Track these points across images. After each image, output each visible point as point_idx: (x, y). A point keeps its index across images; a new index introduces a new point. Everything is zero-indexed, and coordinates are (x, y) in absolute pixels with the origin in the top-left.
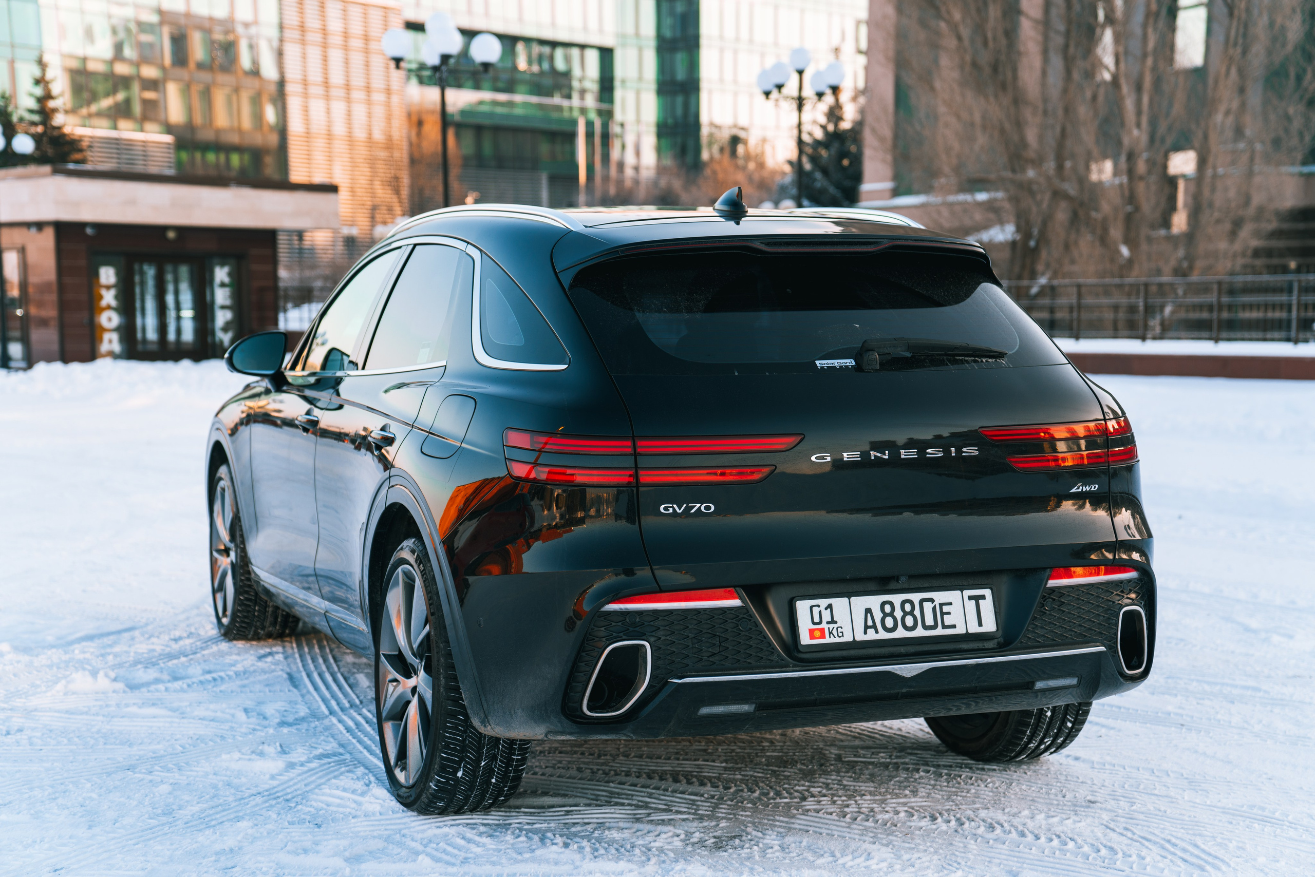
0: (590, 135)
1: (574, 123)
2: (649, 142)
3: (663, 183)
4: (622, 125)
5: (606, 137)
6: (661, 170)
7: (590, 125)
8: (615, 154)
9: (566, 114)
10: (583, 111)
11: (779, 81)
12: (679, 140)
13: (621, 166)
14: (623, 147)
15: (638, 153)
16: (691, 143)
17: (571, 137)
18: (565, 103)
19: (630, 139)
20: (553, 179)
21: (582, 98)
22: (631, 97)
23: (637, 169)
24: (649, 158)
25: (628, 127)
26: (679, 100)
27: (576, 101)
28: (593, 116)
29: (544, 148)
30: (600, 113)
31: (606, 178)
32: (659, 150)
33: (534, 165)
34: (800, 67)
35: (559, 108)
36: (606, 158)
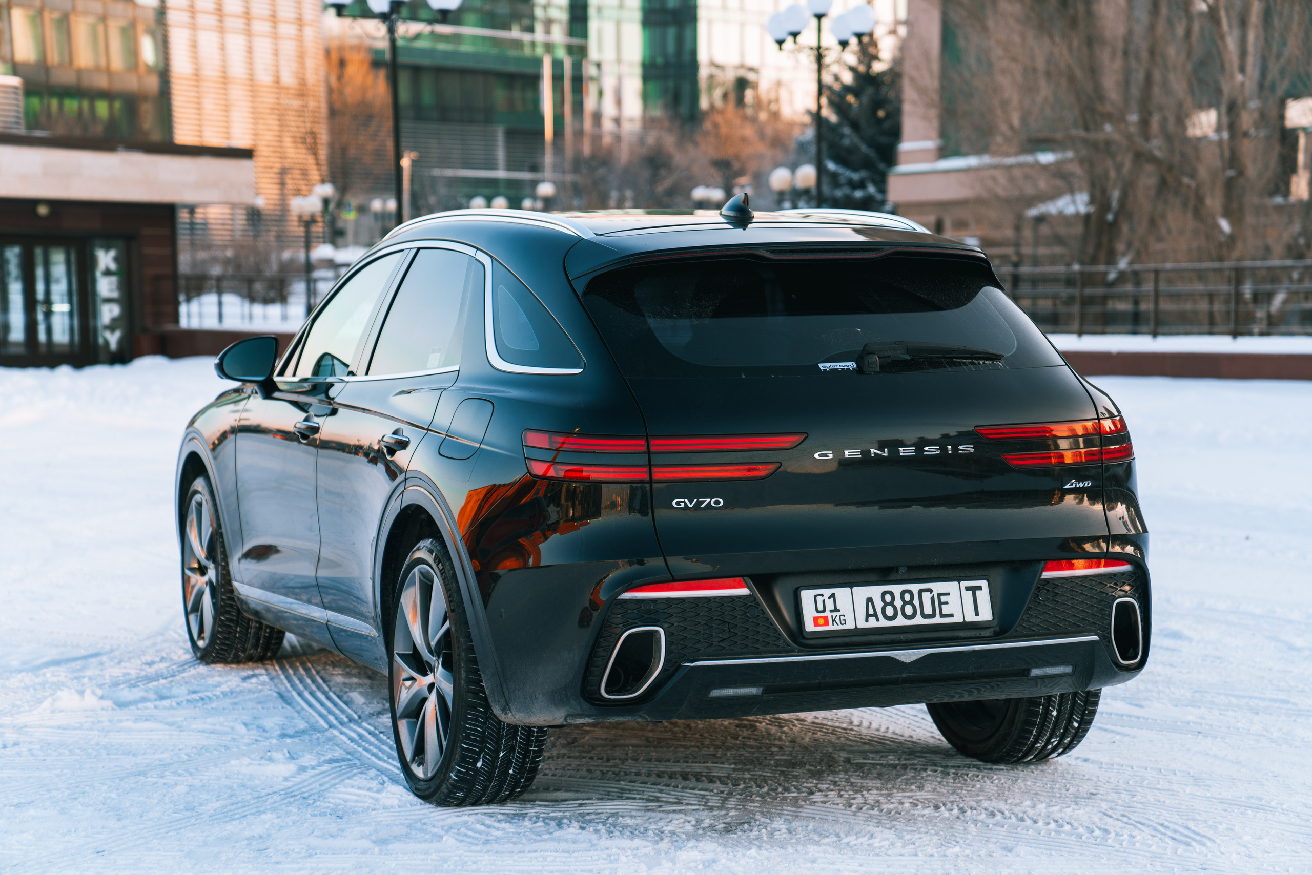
0: (557, 78)
1: (538, 62)
2: (633, 86)
3: (651, 140)
4: (599, 65)
5: (578, 81)
6: (648, 122)
7: (557, 65)
8: (590, 103)
9: (527, 51)
10: (549, 47)
11: (794, 29)
12: (671, 84)
13: (597, 117)
14: (600, 93)
15: (619, 102)
16: (686, 87)
17: (534, 80)
18: (526, 37)
19: (609, 83)
20: (511, 134)
21: (548, 32)
22: (609, 29)
23: (617, 121)
24: (633, 107)
25: (606, 68)
26: (671, 32)
27: (539, 35)
28: (561, 53)
29: (500, 95)
30: (570, 49)
31: (579, 134)
32: (645, 97)
33: (488, 116)
34: (820, 11)
35: (518, 44)
36: (578, 107)
